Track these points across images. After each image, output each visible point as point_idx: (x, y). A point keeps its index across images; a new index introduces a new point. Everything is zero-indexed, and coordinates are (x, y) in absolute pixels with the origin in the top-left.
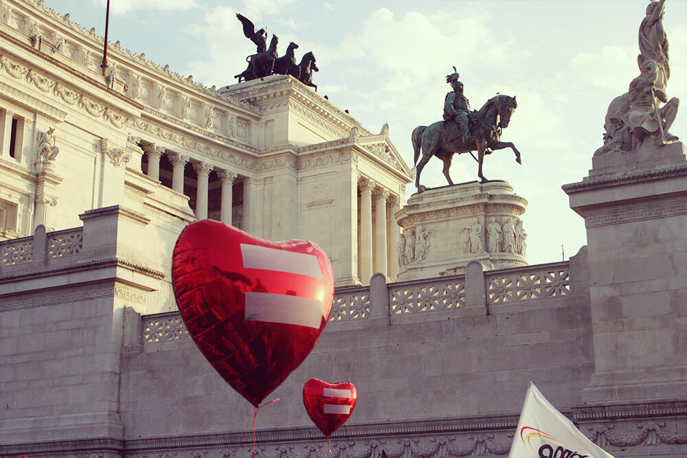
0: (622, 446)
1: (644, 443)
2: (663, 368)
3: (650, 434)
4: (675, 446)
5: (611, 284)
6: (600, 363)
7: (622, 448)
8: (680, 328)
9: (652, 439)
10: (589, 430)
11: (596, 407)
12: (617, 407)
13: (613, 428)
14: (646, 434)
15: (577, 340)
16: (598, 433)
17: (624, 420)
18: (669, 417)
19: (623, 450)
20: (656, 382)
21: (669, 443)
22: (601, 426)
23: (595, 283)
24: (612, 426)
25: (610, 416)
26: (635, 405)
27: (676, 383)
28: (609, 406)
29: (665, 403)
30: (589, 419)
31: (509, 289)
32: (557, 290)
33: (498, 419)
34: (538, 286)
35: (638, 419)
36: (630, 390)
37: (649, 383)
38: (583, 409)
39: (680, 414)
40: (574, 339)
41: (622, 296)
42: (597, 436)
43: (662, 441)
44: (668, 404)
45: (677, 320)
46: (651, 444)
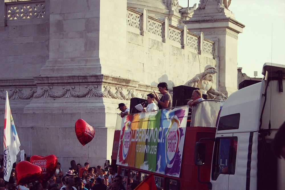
0: (55, 98)
1: (64, 96)
2: (79, 59)
3: (68, 92)
4: (77, 99)
5: (60, 14)
6: (52, 55)
7: (55, 99)
8: (88, 38)
9: (68, 95)
10: (42, 89)
11: (45, 78)
12: (54, 78)
13: (52, 89)
14: (65, 92)
15: (45, 42)
16: (45, 91)
17: (57, 84)
18: (77, 84)
19: (54, 100)
20: (74, 66)
21: (75, 97)
22: (46, 87)
23: (53, 13)
24: (51, 87)
25: (51, 82)
26: (61, 77)
27: (82, 67)
28: (50, 77)
29: (75, 77)
30: (42, 84)
31: (17, 13)
32: (39, 15)
33: (6, 81)
34: (31, 12)
35: (63, 84)
36: (62, 69)
37: (71, 66)
38: (39, 79)
39: (81, 83)
40: (44, 41)
41: (64, 20)
42: (45, 92)
43: (72, 96)
44: (76, 78)
45: (87, 34)
46: (67, 97)
